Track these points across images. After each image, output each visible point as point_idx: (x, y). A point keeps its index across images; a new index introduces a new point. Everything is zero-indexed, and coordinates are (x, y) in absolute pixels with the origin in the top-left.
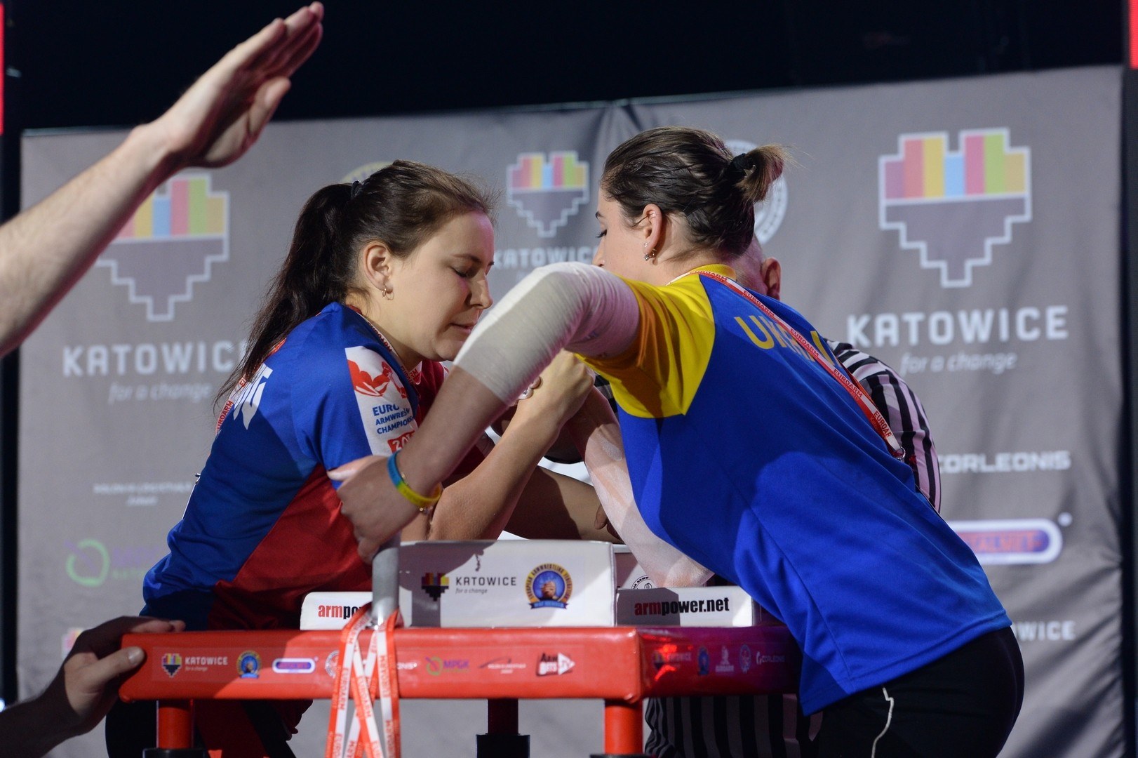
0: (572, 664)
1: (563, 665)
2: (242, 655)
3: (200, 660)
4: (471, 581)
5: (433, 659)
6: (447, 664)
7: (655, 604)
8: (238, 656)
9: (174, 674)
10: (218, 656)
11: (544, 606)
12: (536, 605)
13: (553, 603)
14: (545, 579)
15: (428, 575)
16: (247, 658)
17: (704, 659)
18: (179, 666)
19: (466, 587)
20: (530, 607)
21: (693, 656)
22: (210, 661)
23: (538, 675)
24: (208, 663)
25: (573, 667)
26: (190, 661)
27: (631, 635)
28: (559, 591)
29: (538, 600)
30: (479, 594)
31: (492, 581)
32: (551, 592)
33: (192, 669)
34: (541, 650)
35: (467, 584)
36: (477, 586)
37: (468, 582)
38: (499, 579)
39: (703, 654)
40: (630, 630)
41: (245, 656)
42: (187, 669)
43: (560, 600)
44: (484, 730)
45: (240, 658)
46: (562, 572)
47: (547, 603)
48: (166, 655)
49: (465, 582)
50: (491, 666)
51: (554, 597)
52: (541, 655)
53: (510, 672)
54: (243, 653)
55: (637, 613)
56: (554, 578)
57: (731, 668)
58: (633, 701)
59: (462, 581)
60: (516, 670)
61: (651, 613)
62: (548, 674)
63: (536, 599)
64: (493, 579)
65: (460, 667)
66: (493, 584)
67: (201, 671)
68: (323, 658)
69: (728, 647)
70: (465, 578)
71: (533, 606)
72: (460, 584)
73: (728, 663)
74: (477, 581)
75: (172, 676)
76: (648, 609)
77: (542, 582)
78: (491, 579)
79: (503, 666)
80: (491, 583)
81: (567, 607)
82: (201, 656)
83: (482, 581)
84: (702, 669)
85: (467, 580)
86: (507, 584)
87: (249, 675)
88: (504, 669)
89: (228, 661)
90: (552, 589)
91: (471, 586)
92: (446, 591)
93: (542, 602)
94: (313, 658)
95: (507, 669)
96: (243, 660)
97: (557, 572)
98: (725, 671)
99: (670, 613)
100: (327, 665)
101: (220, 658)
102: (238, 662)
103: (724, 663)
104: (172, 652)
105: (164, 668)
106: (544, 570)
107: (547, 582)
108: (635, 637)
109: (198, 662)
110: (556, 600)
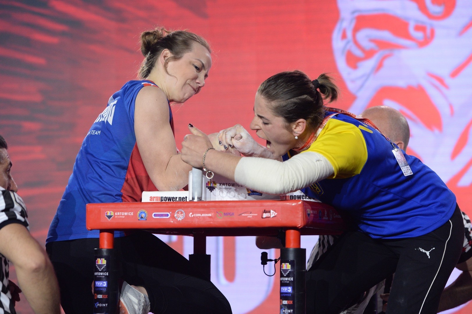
0: (276, 214)
1: (272, 215)
3: (121, 214)
9: (110, 219)
10: (129, 212)
22: (126, 214)
26: (117, 214)
33: (118, 217)
42: (116, 217)
45: (139, 213)
48: (107, 211)
50: (243, 215)
52: (264, 210)
53: (251, 217)
62: (266, 218)
68: (173, 212)
79: (248, 215)
87: (142, 219)
88: (249, 216)
89: (133, 214)
100: (175, 216)
105: (106, 216)
109: (121, 215)
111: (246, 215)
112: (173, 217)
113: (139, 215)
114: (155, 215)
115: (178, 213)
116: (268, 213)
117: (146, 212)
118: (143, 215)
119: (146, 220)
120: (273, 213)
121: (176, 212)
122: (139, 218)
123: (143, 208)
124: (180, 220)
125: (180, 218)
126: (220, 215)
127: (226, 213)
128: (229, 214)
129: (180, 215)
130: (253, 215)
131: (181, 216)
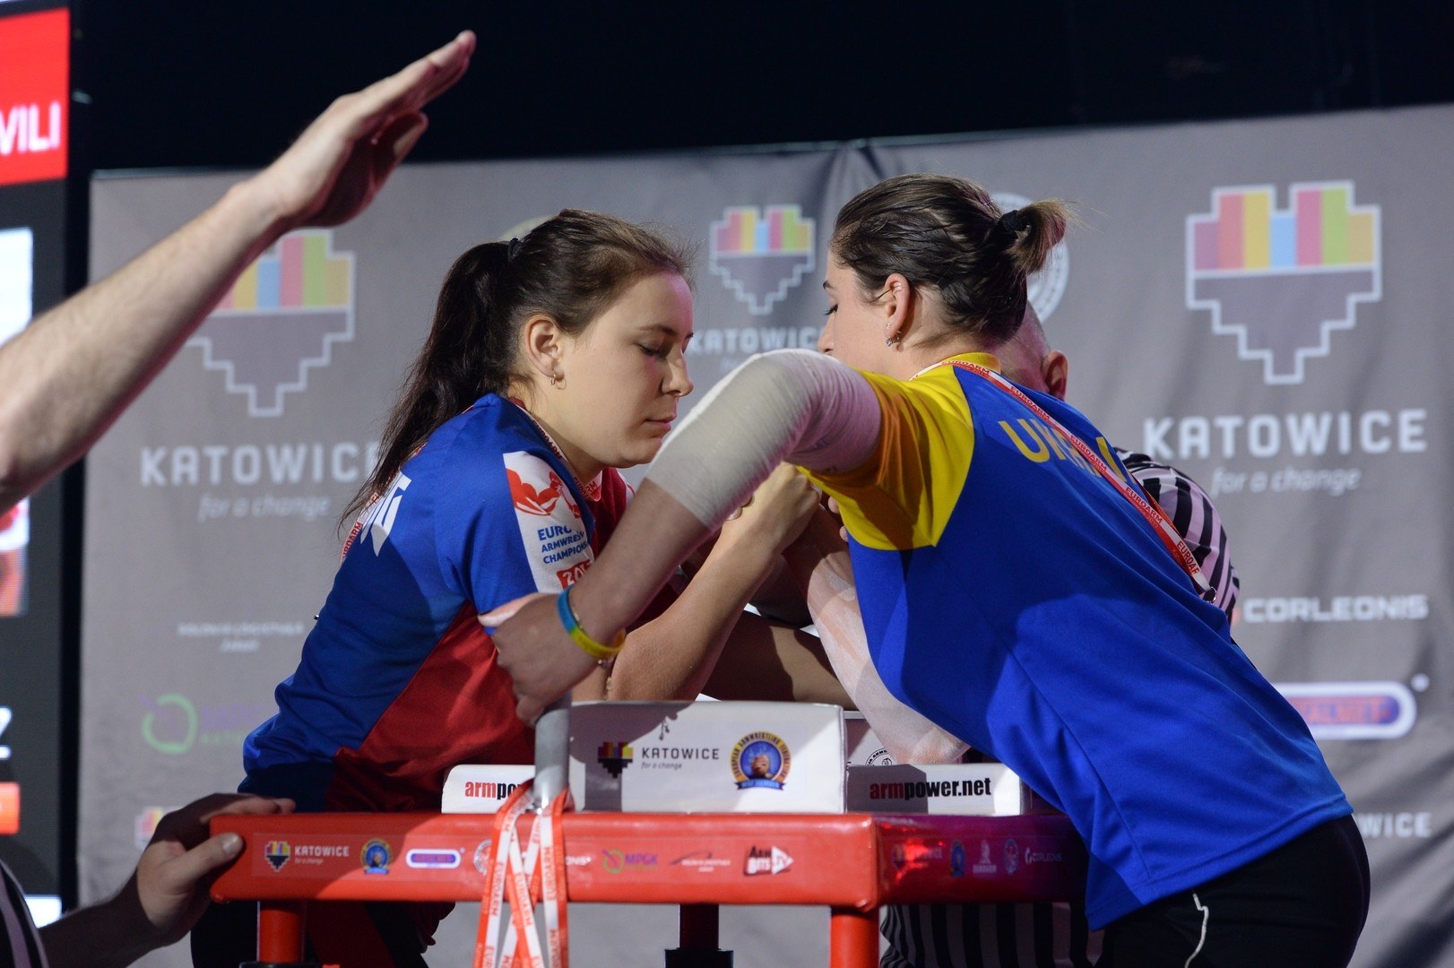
2: (367, 844)
4: (662, 753)
5: (613, 852)
6: (629, 859)
7: (895, 785)
8: (363, 844)
11: (754, 786)
12: (744, 785)
13: (766, 782)
14: (756, 751)
15: (606, 745)
16: (374, 849)
17: (959, 857)
18: (286, 857)
19: (656, 760)
20: (737, 787)
21: (945, 852)
23: (746, 874)
24: (325, 854)
25: (791, 865)
27: (866, 824)
28: (773, 768)
29: (747, 778)
30: (672, 770)
31: (687, 754)
32: (763, 769)
34: (751, 841)
35: (656, 756)
36: (669, 760)
37: (658, 754)
38: (697, 750)
39: (957, 849)
40: (865, 819)
41: (373, 845)
43: (774, 779)
44: (675, 944)
46: (777, 743)
47: (760, 782)
49: (653, 754)
51: (768, 775)
54: (371, 841)
55: (872, 797)
56: (768, 750)
57: (993, 869)
58: (868, 909)
59: (649, 753)
60: (717, 868)
61: (890, 797)
63: (743, 777)
64: (690, 751)
65: (647, 863)
66: (690, 757)
67: (315, 865)
69: (990, 841)
70: (654, 750)
71: (740, 786)
72: (648, 757)
73: (989, 862)
74: (669, 753)
75: (277, 870)
76: (887, 791)
77: (751, 755)
78: (687, 751)
80: (687, 757)
81: (784, 787)
82: (315, 845)
83: (675, 753)
84: (957, 869)
85: (656, 751)
86: (708, 757)
90: (764, 765)
91: (661, 760)
92: (629, 765)
93: (753, 781)
94: (458, 850)
95: (707, 866)
96: (369, 850)
97: (772, 743)
98: (984, 871)
99: (916, 797)
101: (339, 848)
102: (362, 853)
103: (984, 862)
104: (278, 840)
106: (755, 740)
107: (758, 755)
108: (871, 827)
110: (770, 779)
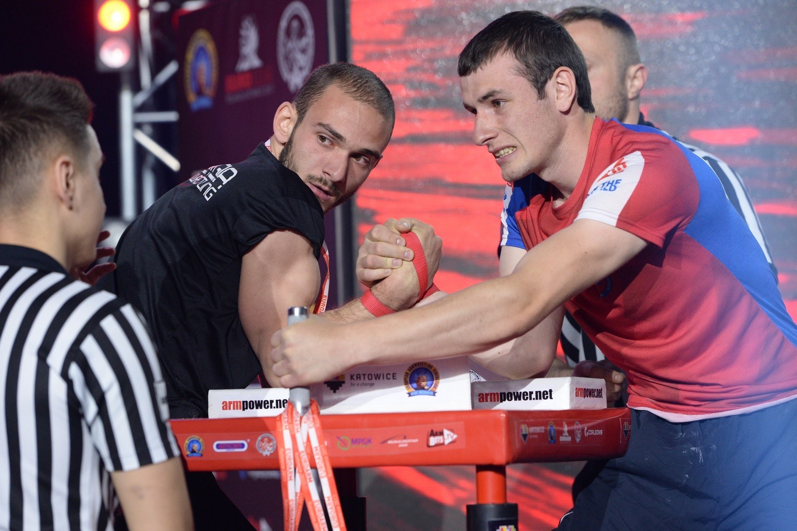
111: (395, 442)
112: (252, 449)
113: (187, 447)
114: (218, 446)
115: (262, 440)
116: (438, 435)
117: (201, 440)
118: (196, 446)
119: (202, 455)
120: (448, 435)
121: (259, 438)
122: (188, 453)
123: (195, 432)
124: (266, 455)
125: (266, 450)
126: (344, 443)
127: (356, 440)
128: (363, 440)
129: (267, 444)
130: (410, 441)
131: (268, 448)
